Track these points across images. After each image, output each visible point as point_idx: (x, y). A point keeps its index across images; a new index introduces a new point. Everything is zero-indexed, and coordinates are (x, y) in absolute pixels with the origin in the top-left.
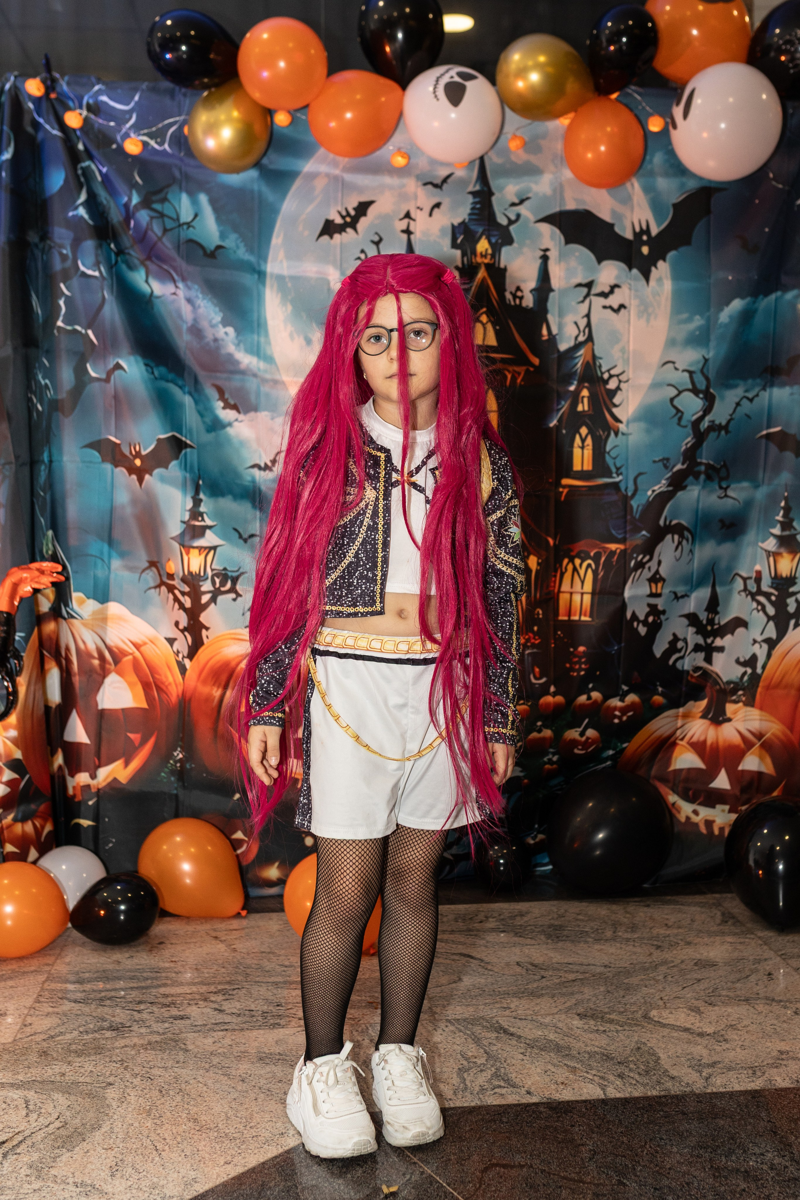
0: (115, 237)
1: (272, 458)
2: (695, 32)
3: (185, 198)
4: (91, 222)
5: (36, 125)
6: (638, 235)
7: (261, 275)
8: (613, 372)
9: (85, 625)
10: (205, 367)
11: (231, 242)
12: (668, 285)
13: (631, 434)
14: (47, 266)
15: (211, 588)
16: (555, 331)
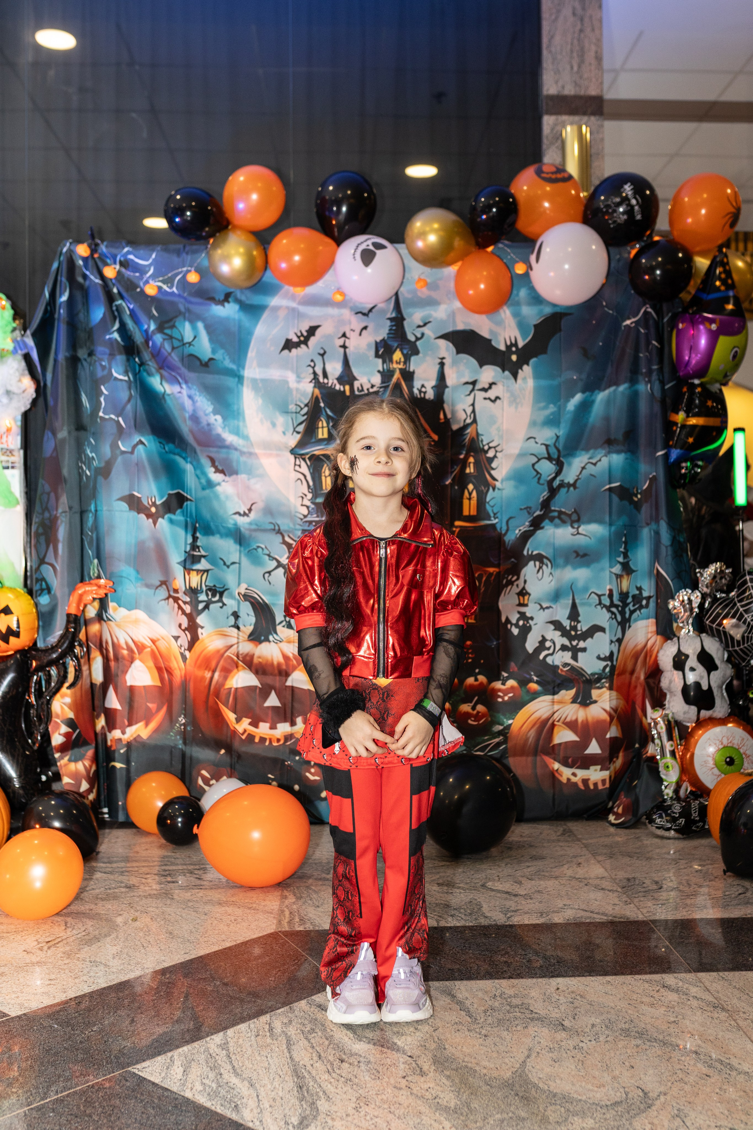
0: (139, 354)
1: (249, 507)
2: (546, 205)
3: (187, 325)
4: (122, 343)
5: (85, 277)
6: (508, 347)
7: (240, 379)
8: (491, 445)
9: (117, 625)
10: (200, 443)
11: (218, 356)
12: (531, 383)
13: (503, 489)
14: (92, 374)
15: (205, 599)
16: (449, 416)
